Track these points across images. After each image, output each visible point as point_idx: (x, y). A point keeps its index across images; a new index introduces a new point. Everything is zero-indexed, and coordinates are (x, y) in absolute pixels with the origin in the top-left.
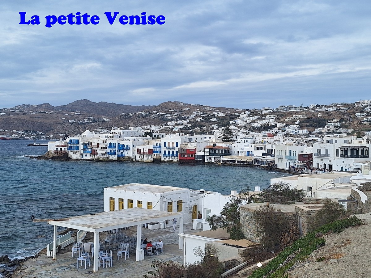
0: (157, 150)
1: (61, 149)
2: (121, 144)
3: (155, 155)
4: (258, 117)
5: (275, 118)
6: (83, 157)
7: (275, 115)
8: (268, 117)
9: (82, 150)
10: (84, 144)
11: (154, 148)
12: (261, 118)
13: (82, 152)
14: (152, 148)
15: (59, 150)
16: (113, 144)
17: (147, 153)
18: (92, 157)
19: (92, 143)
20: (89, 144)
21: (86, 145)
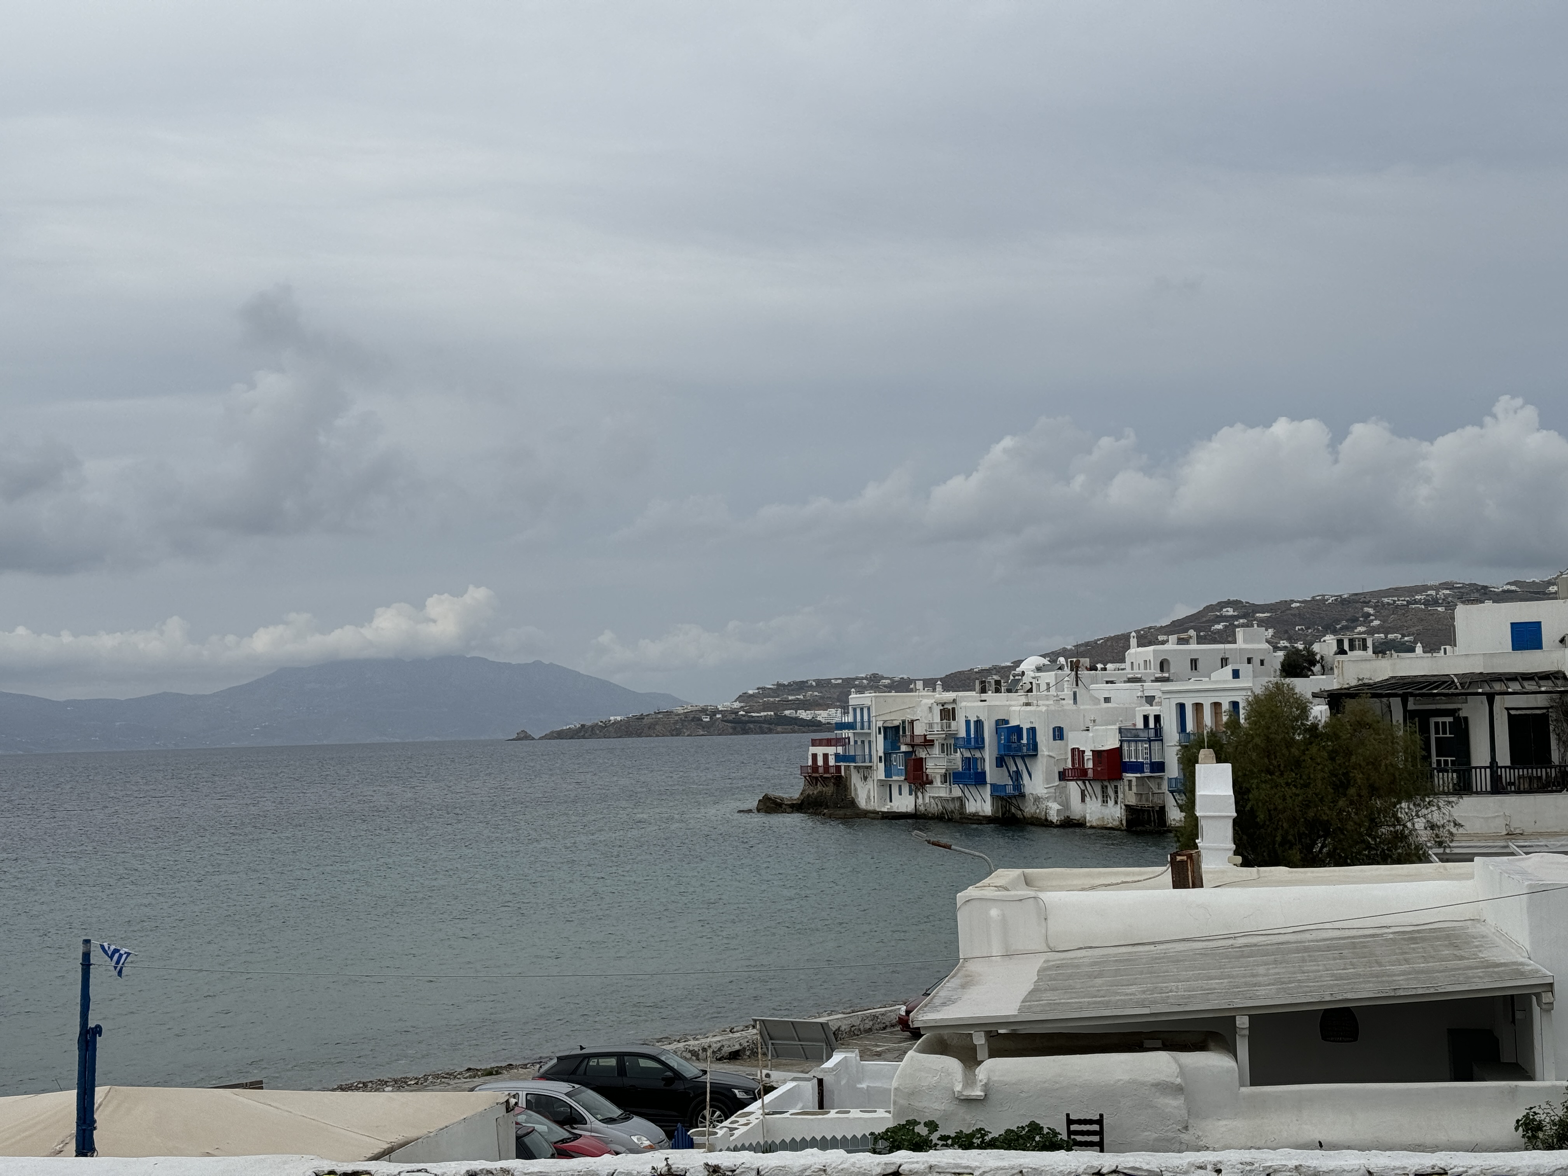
0: (1136, 750)
1: (826, 756)
3: (1130, 781)
6: (891, 801)
9: (881, 759)
11: (1125, 746)
13: (880, 772)
14: (1118, 745)
15: (820, 762)
16: (980, 722)
17: (1090, 775)
18: (917, 797)
19: (912, 722)
20: (904, 728)
21: (893, 734)
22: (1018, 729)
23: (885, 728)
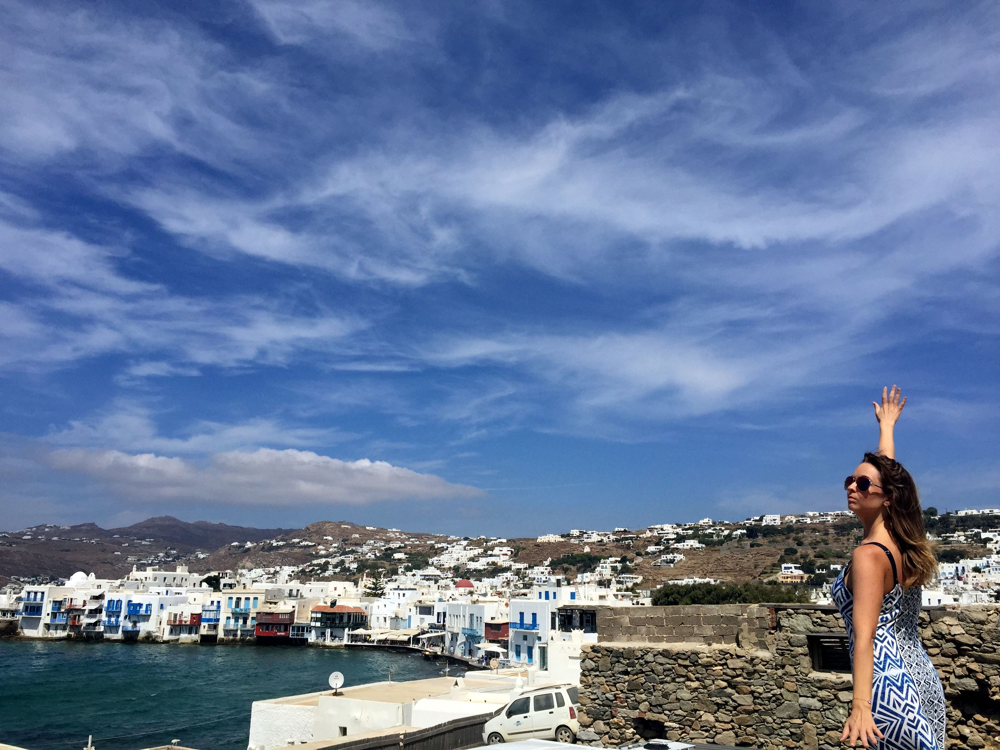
0: (210, 614)
2: (133, 602)
3: (204, 626)
4: (481, 551)
5: (509, 553)
7: (509, 549)
8: (496, 551)
9: (48, 614)
11: (204, 612)
12: (485, 554)
13: (48, 620)
14: (200, 612)
17: (188, 623)
19: (72, 599)
20: (65, 602)
21: (58, 604)
22: (140, 605)
23: (54, 601)
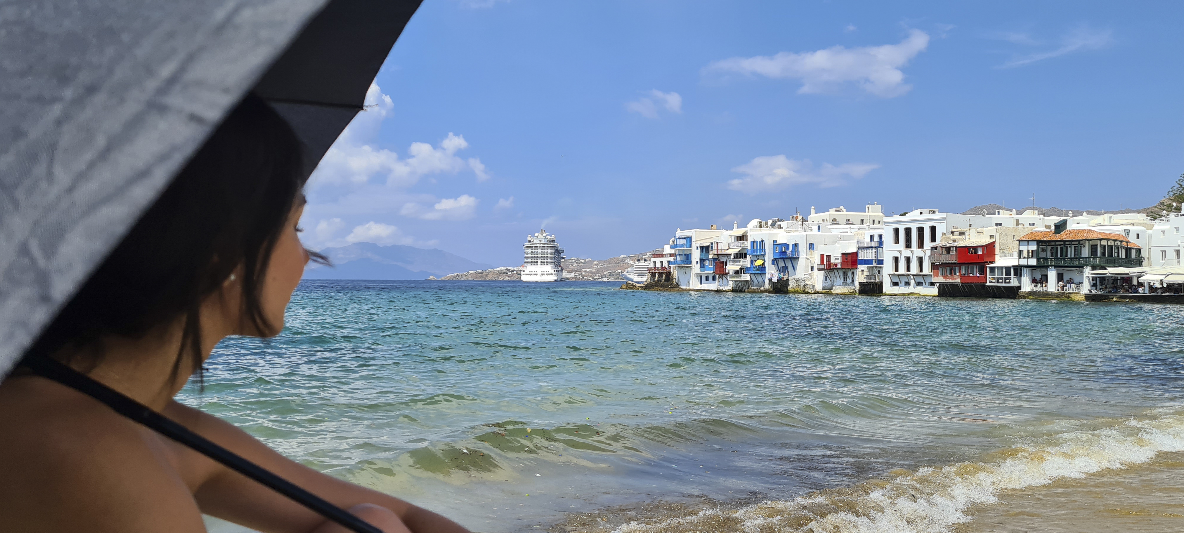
0: (868, 253)
1: (662, 263)
2: (778, 243)
6: (701, 284)
9: (697, 262)
10: (701, 247)
11: (860, 251)
13: (698, 269)
14: (855, 250)
15: (658, 265)
16: (762, 241)
17: (839, 266)
18: (719, 281)
20: (712, 247)
21: (705, 249)
22: (787, 246)
